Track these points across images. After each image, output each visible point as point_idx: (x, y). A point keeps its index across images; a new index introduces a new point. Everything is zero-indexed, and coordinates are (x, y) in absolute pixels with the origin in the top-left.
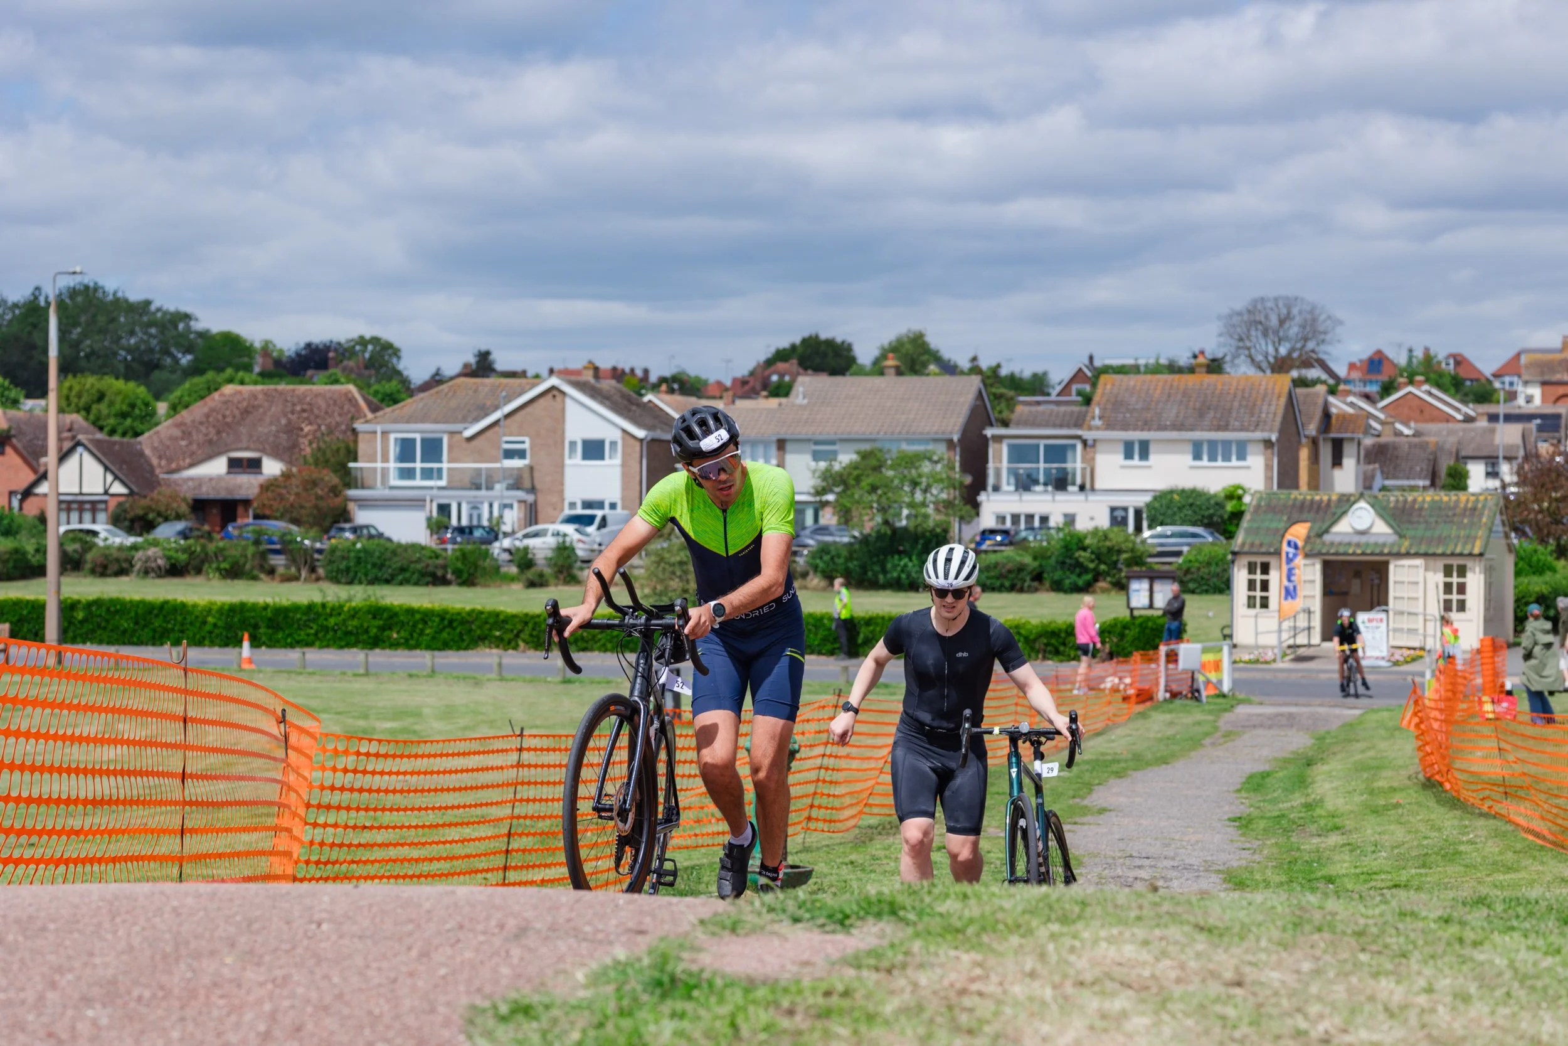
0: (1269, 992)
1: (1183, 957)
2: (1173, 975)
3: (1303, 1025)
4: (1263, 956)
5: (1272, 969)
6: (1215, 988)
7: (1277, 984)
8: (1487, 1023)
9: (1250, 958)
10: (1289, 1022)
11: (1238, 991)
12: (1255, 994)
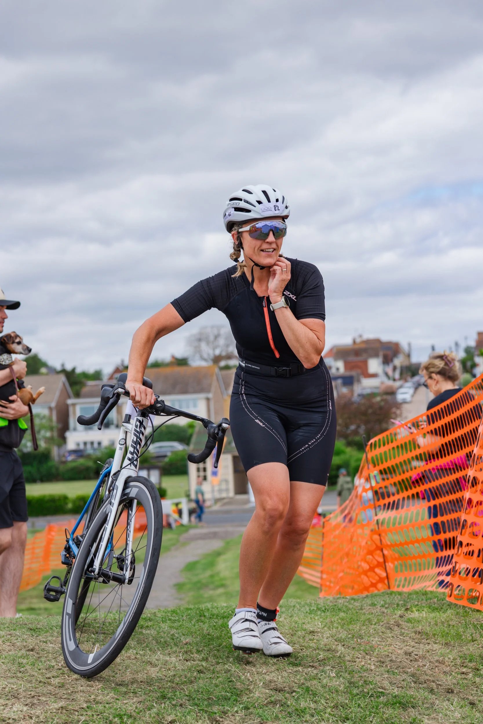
0: (46, 652)
1: (15, 641)
2: (8, 648)
3: (53, 663)
4: (50, 638)
5: (51, 643)
6: (23, 651)
7: (50, 649)
8: (133, 657)
9: (44, 640)
10: (48, 663)
11: (31, 653)
12: (37, 653)
